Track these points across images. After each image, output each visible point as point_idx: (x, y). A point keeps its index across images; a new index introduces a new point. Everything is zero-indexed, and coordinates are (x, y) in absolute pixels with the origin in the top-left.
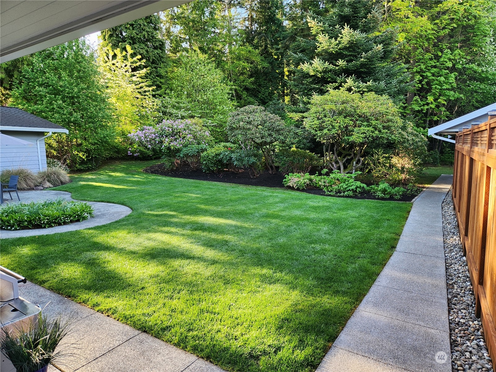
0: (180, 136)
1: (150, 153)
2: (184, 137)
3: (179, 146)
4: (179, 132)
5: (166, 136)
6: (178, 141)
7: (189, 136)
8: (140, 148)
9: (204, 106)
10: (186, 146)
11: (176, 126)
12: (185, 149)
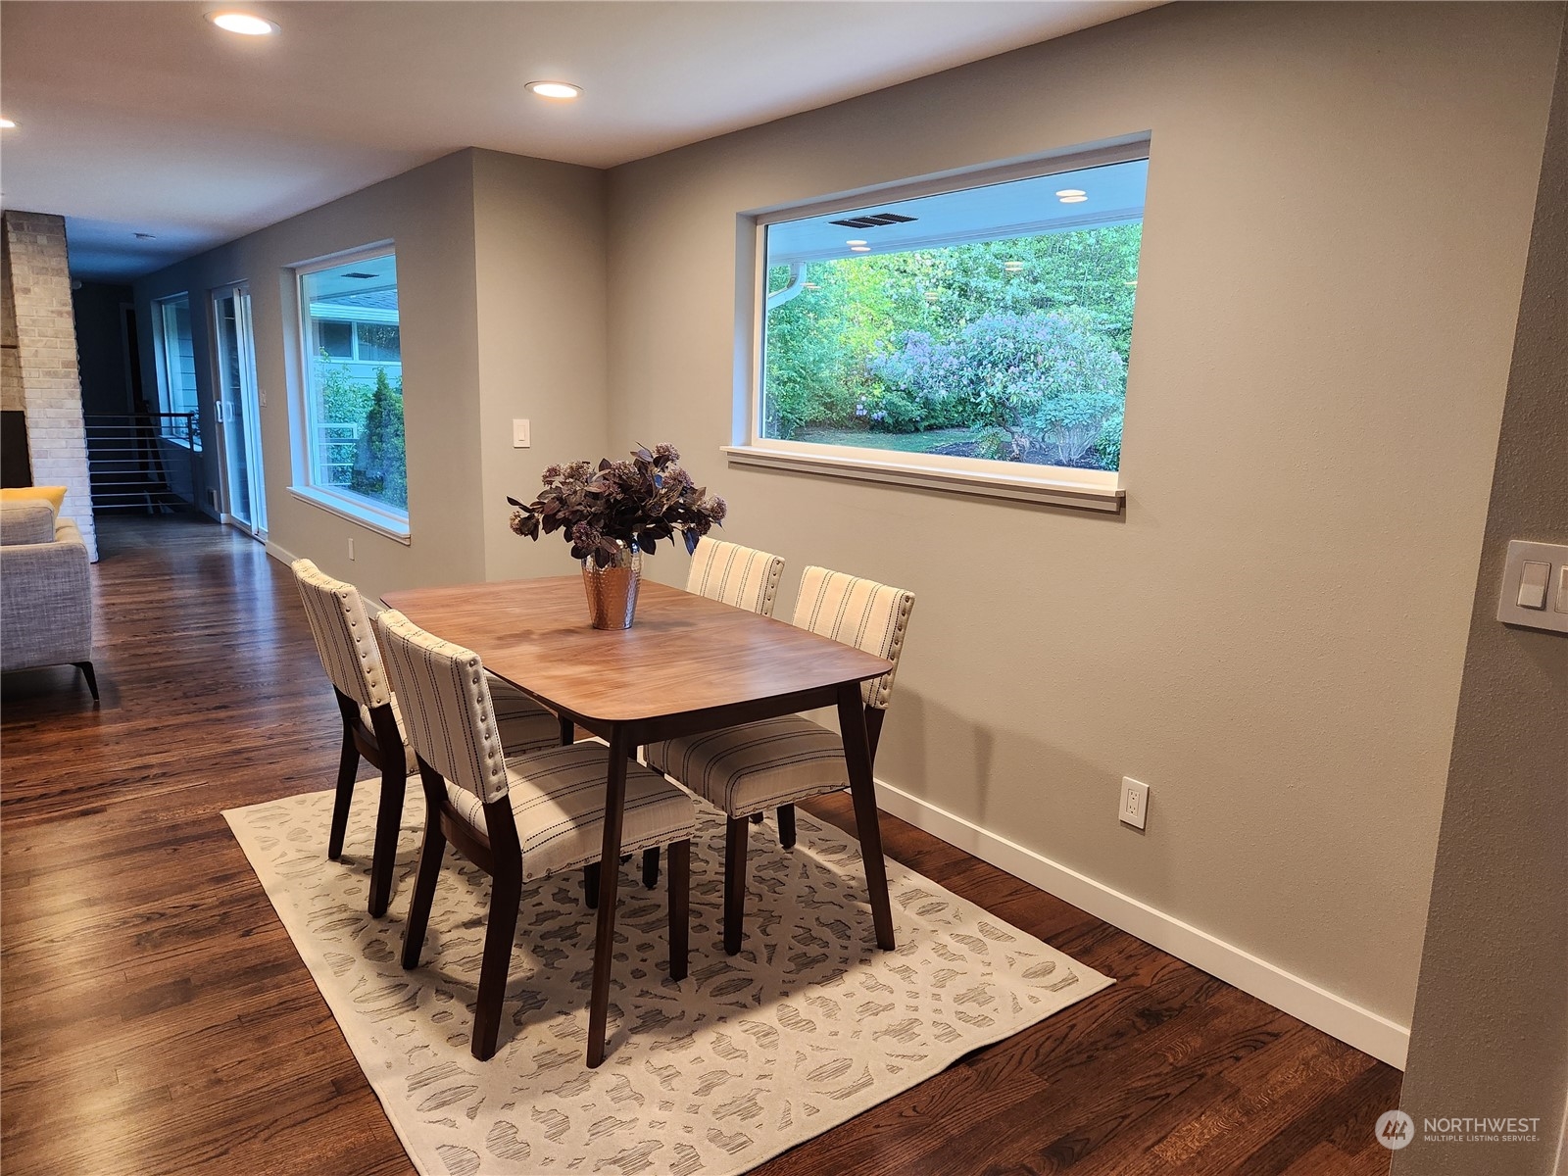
0: (1036, 365)
1: (915, 411)
2: (1048, 370)
3: (1034, 396)
4: (1036, 354)
5: (994, 364)
6: (1029, 379)
7: (1061, 366)
8: (888, 396)
9: (1084, 266)
10: (1054, 396)
11: (1026, 334)
12: (1050, 405)
